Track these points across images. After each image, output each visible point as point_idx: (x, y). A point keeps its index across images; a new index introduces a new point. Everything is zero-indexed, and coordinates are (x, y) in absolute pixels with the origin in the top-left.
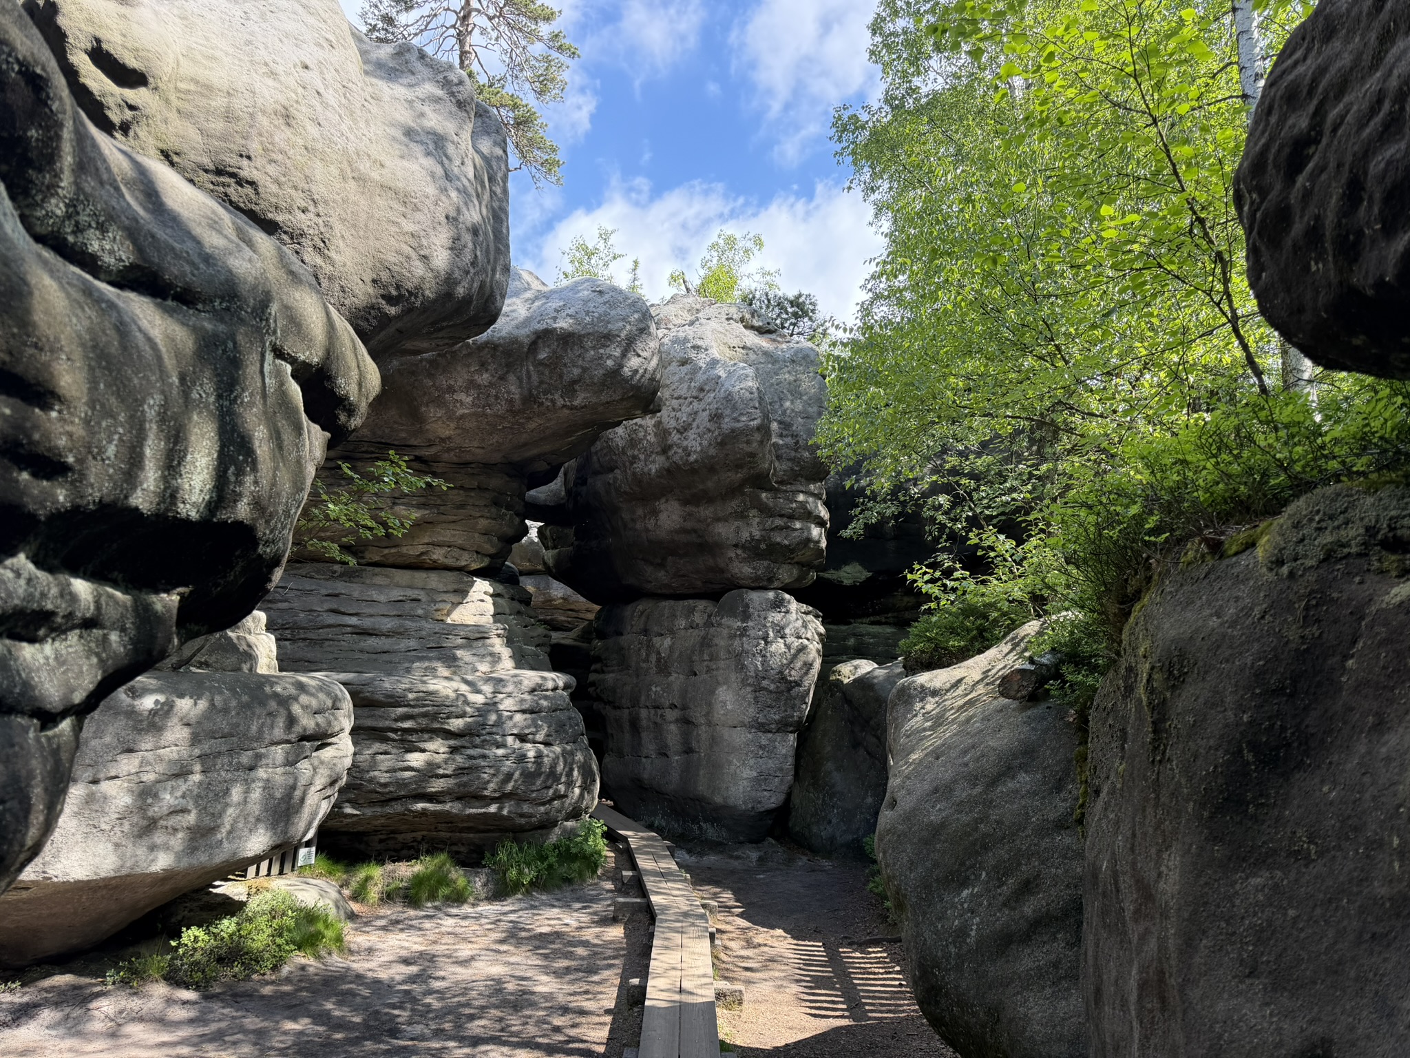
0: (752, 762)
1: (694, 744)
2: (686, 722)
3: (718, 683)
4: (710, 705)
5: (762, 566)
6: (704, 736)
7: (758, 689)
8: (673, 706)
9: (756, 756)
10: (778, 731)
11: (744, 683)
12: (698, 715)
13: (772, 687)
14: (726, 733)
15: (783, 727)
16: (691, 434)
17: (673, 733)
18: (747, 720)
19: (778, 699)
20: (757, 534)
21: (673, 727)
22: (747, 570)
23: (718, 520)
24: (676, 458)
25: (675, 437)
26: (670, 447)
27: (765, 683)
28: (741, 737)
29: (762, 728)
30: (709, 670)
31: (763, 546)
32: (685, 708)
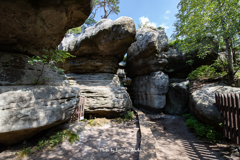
0: (158, 100)
1: (148, 98)
2: (146, 94)
3: (151, 88)
4: (150, 91)
5: (157, 67)
6: (149, 97)
7: (158, 88)
8: (144, 92)
9: (159, 99)
10: (162, 95)
11: (156, 87)
12: (148, 93)
13: (161, 88)
14: (153, 96)
15: (163, 94)
16: (143, 46)
17: (144, 96)
18: (156, 93)
19: (162, 90)
20: (156, 62)
21: (144, 95)
22: (154, 68)
23: (149, 60)
24: (141, 51)
25: (140, 47)
26: (140, 49)
27: (159, 87)
28: (155, 96)
29: (159, 95)
30: (149, 86)
31: (157, 64)
32: (146, 92)
